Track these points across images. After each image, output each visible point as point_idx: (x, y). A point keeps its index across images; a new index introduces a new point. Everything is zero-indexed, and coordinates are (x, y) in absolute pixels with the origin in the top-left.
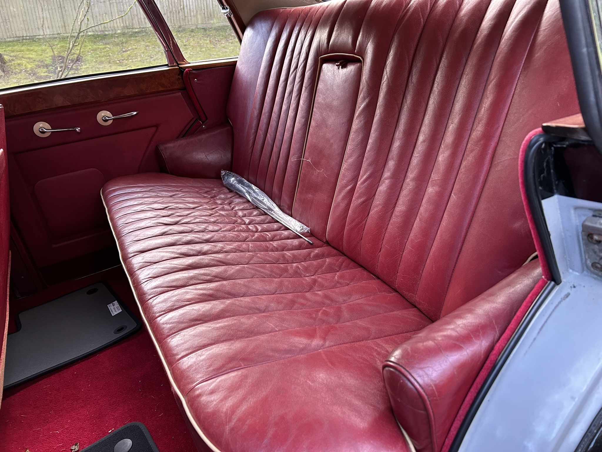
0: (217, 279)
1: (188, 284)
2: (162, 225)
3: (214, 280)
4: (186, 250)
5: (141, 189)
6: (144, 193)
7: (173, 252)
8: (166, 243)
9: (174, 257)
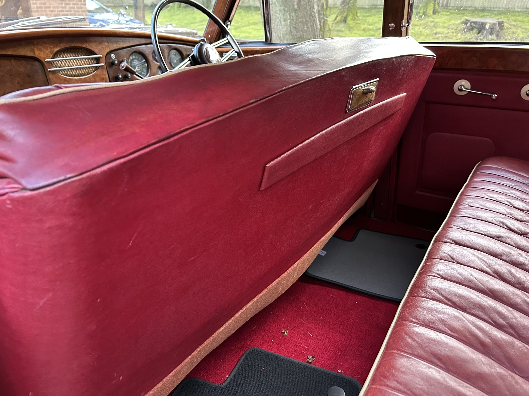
0: (511, 331)
1: (469, 311)
2: (505, 227)
3: (506, 329)
4: (505, 271)
5: (519, 178)
6: (518, 184)
7: (487, 263)
8: (489, 249)
9: (485, 270)
